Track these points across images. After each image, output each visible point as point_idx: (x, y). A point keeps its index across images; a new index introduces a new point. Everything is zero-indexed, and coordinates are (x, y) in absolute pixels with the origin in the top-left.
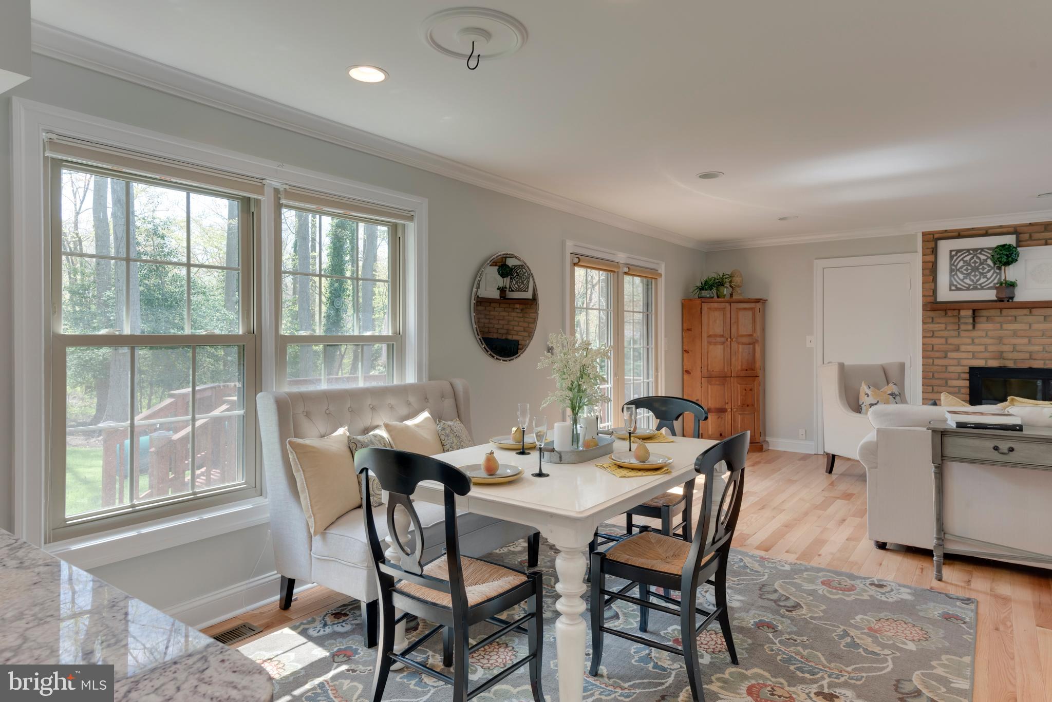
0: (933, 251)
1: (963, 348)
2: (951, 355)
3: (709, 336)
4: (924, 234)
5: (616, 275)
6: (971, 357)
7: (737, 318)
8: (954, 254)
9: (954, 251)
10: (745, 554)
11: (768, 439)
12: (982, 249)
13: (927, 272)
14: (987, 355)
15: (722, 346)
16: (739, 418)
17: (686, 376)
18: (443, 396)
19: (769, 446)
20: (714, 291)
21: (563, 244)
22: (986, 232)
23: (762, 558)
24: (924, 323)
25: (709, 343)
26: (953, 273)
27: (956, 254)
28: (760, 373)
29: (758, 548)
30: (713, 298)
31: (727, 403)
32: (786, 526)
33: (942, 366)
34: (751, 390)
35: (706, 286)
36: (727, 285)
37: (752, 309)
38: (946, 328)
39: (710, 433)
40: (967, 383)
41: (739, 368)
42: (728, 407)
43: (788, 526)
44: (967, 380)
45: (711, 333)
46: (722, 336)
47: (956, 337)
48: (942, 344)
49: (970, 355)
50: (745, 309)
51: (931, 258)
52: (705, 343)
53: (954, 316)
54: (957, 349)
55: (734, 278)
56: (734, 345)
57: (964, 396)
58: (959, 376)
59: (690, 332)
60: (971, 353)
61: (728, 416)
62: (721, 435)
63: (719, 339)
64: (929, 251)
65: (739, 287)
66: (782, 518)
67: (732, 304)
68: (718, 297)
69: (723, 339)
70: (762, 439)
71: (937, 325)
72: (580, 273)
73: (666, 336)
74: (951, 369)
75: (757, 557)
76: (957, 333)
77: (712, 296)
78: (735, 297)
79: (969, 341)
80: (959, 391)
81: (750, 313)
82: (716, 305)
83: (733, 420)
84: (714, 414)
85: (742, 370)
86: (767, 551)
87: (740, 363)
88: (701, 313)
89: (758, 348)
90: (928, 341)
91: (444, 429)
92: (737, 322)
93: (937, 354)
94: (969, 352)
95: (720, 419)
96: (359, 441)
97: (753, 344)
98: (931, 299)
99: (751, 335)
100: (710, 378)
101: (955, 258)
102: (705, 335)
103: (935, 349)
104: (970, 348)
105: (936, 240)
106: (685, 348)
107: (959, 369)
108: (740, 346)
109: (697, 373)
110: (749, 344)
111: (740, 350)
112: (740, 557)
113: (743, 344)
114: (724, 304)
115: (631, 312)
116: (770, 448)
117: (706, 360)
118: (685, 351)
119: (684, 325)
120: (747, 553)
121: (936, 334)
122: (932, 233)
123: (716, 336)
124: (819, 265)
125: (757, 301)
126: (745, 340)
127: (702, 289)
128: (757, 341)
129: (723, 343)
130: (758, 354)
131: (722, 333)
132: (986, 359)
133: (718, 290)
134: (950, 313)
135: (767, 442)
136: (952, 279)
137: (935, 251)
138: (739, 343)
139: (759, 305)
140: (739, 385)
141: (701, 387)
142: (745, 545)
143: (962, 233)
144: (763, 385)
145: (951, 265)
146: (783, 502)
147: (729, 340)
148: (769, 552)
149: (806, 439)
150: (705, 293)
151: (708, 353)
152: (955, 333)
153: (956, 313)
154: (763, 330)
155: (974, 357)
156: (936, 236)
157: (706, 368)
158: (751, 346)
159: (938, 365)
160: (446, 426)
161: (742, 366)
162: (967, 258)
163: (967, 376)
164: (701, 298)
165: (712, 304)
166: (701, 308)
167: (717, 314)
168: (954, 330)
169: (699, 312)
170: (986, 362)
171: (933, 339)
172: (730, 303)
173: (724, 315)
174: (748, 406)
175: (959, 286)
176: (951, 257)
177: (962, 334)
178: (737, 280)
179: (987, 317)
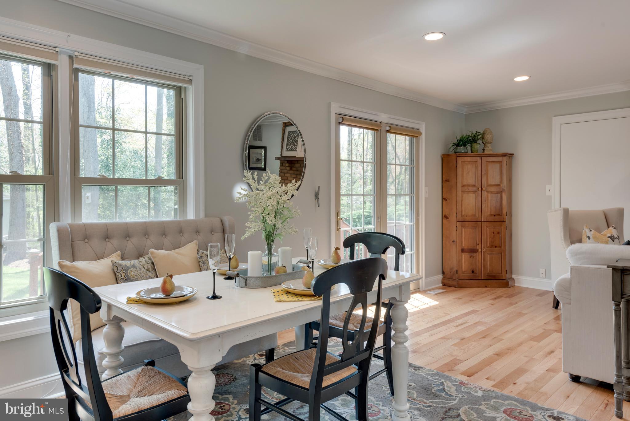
3: (464, 186)
5: (379, 132)
7: (487, 171)
10: (448, 378)
11: (514, 276)
15: (474, 195)
16: (488, 257)
17: (445, 221)
18: (212, 231)
19: (514, 282)
20: (468, 147)
21: (329, 105)
23: (462, 383)
25: (463, 191)
28: (507, 218)
29: (463, 373)
30: (467, 153)
31: (478, 244)
32: (498, 355)
34: (498, 233)
35: (462, 142)
36: (480, 141)
37: (500, 162)
39: (464, 270)
41: (489, 214)
42: (479, 248)
43: (499, 355)
45: (465, 183)
46: (474, 186)
50: (493, 162)
52: (460, 193)
55: (485, 136)
56: (484, 194)
59: (448, 183)
61: (479, 256)
62: (473, 272)
63: (471, 189)
65: (490, 143)
66: (498, 347)
67: (482, 158)
68: (472, 152)
69: (475, 189)
70: (508, 276)
72: (344, 130)
73: (426, 186)
75: (457, 382)
77: (466, 151)
78: (486, 152)
81: (497, 166)
82: (469, 159)
83: (483, 259)
84: (467, 254)
85: (491, 215)
86: (469, 376)
87: (489, 210)
88: (457, 166)
89: (504, 197)
91: (201, 257)
92: (487, 174)
95: (472, 258)
96: (120, 265)
97: (500, 192)
99: (499, 185)
100: (463, 222)
102: (459, 185)
106: (445, 196)
108: (489, 195)
109: (453, 218)
110: (497, 193)
111: (489, 198)
112: (443, 380)
113: (492, 192)
114: (476, 158)
115: (394, 164)
116: (516, 285)
117: (460, 207)
118: (444, 199)
119: (444, 176)
120: (451, 377)
123: (469, 185)
124: (557, 121)
125: (504, 155)
126: (493, 189)
127: (458, 145)
128: (504, 190)
129: (475, 192)
130: (505, 202)
131: (474, 184)
133: (471, 146)
135: (513, 279)
138: (488, 192)
139: (505, 159)
140: (488, 229)
141: (457, 230)
142: (453, 370)
144: (510, 228)
146: (505, 332)
147: (480, 189)
148: (472, 377)
149: (545, 278)
150: (461, 149)
151: (462, 201)
154: (510, 180)
157: (460, 213)
158: (499, 195)
160: (203, 255)
161: (491, 212)
164: (456, 153)
165: (466, 158)
166: (457, 162)
167: (469, 166)
169: (455, 164)
172: (481, 157)
173: (476, 168)
174: (496, 247)
178: (488, 137)
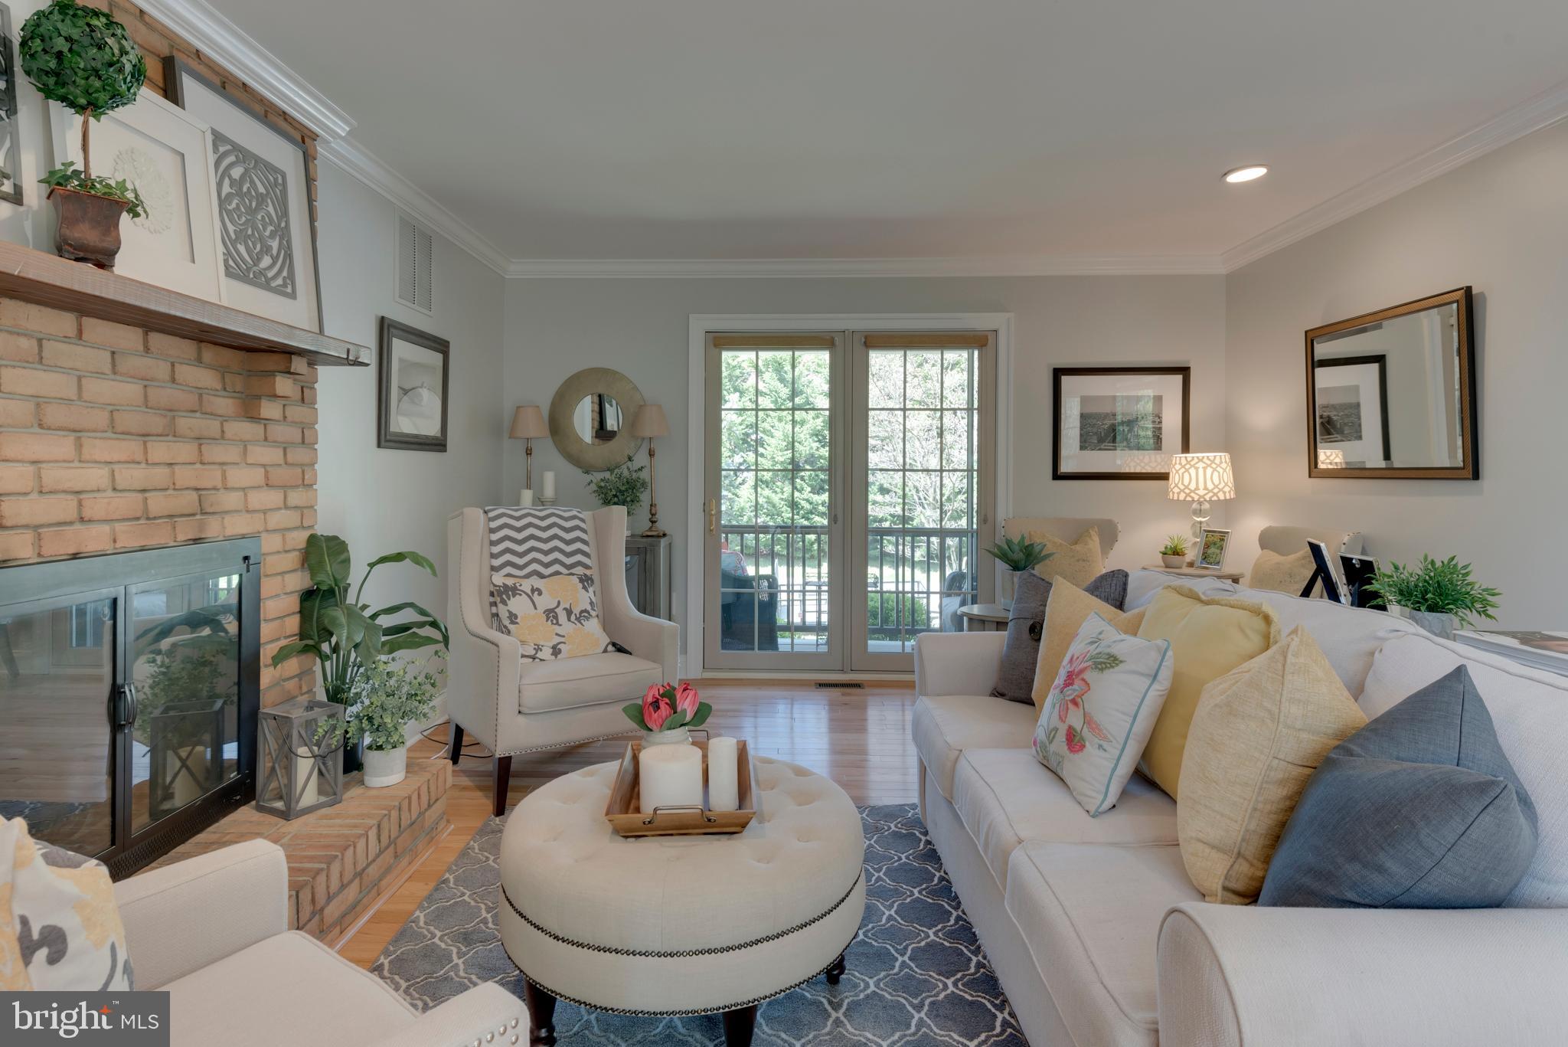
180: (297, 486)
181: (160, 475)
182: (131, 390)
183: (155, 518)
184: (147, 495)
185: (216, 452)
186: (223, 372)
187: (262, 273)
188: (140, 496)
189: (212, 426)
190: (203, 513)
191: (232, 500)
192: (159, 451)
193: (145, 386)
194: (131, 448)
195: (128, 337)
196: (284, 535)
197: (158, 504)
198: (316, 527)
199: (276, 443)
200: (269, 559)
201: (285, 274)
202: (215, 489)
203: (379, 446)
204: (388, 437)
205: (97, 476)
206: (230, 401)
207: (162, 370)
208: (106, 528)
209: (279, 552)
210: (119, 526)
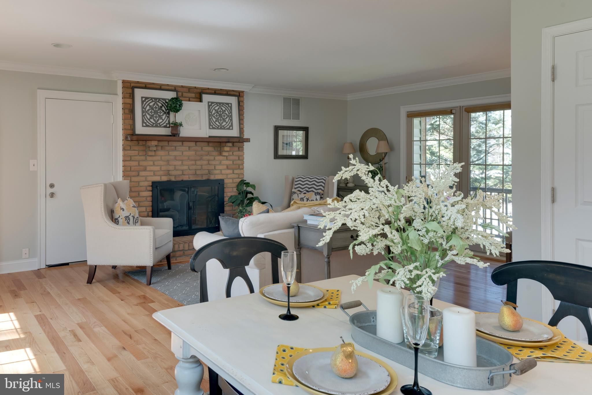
0: (130, 96)
1: (148, 168)
2: (142, 173)
4: (124, 82)
6: (153, 175)
8: (144, 100)
9: (144, 97)
12: (159, 99)
13: (127, 111)
14: (161, 173)
22: (160, 87)
24: (124, 149)
26: (144, 114)
27: (145, 100)
33: (136, 182)
38: (138, 154)
40: (150, 193)
44: (151, 191)
47: (144, 160)
48: (136, 166)
49: (152, 174)
51: (129, 101)
53: (143, 145)
54: (145, 170)
57: (149, 202)
58: (146, 188)
60: (153, 172)
64: (128, 95)
71: (133, 152)
74: (142, 184)
76: (145, 157)
79: (151, 163)
80: (146, 199)
90: (127, 163)
93: (134, 173)
94: (152, 171)
98: (130, 132)
101: (145, 103)
103: (132, 169)
104: (153, 168)
105: (133, 88)
107: (146, 184)
121: (133, 158)
122: (130, 82)
124: (41, 94)
132: (161, 176)
134: (141, 142)
136: (144, 118)
137: (132, 96)
143: (148, 86)
145: (143, 108)
149: (29, 257)
152: (143, 158)
153: (144, 143)
155: (155, 175)
156: (133, 85)
159: (133, 182)
162: (152, 104)
163: (150, 188)
168: (143, 155)
170: (161, 177)
171: (130, 162)
175: (147, 124)
176: (143, 102)
177: (148, 158)
179: (162, 147)
180: (238, 169)
181: (199, 167)
182: (193, 153)
183: (198, 175)
184: (196, 171)
185: (213, 163)
186: (214, 147)
187: (223, 126)
188: (195, 171)
189: (212, 158)
190: (210, 174)
191: (217, 172)
192: (198, 163)
193: (196, 152)
194: (193, 162)
195: (192, 144)
196: (233, 180)
197: (198, 172)
198: (244, 178)
199: (230, 160)
200: (228, 184)
201: (230, 125)
202: (212, 169)
203: (275, 159)
204: (277, 156)
205: (186, 167)
206: (217, 153)
207: (200, 148)
208: (188, 176)
209: (231, 183)
210: (190, 176)
